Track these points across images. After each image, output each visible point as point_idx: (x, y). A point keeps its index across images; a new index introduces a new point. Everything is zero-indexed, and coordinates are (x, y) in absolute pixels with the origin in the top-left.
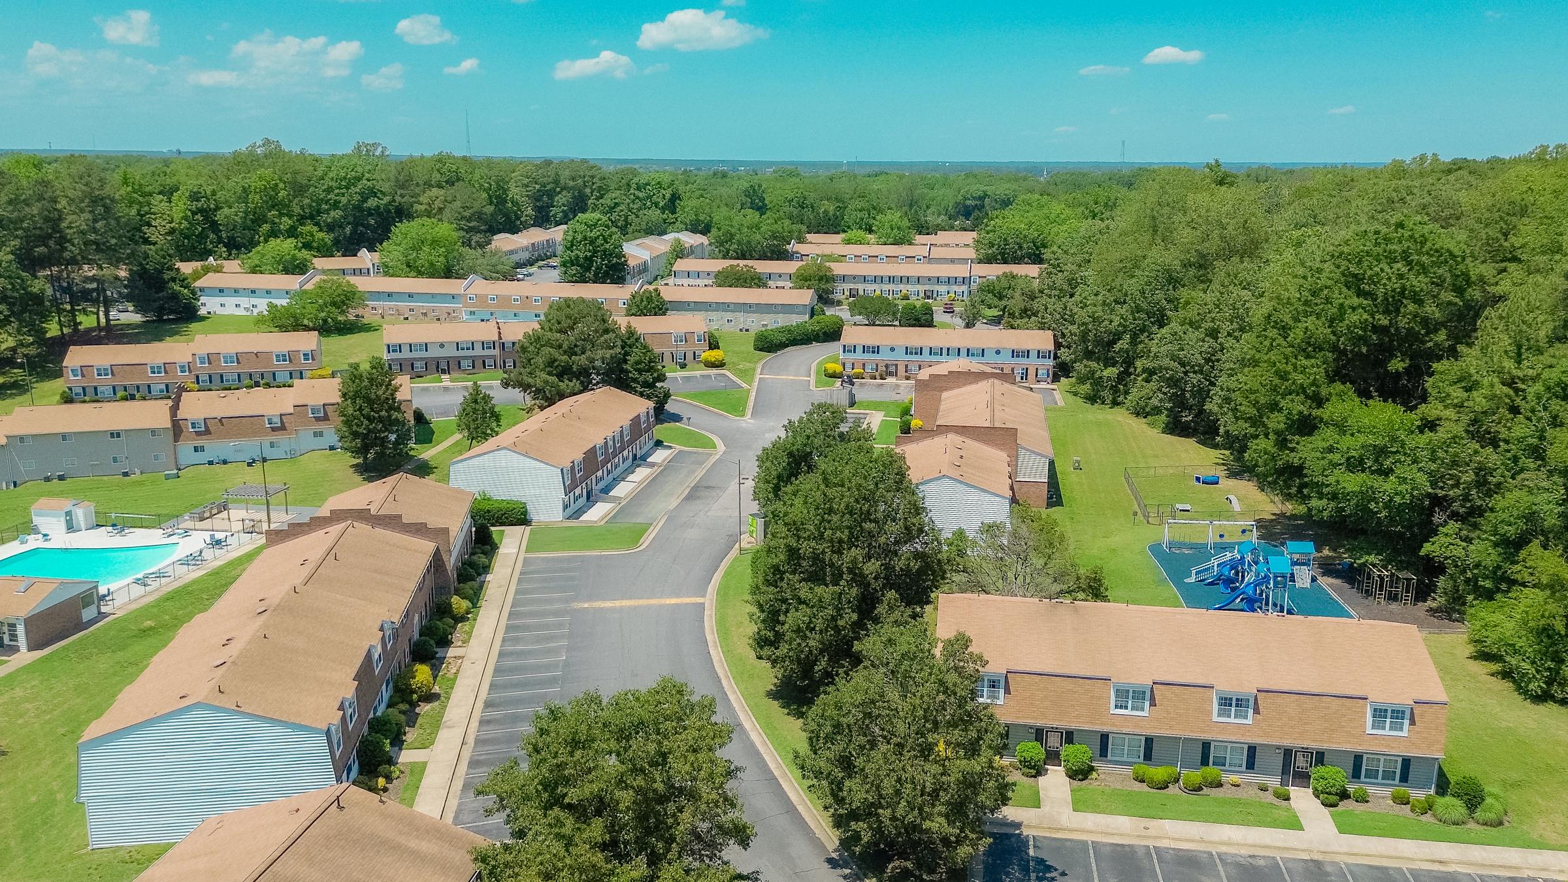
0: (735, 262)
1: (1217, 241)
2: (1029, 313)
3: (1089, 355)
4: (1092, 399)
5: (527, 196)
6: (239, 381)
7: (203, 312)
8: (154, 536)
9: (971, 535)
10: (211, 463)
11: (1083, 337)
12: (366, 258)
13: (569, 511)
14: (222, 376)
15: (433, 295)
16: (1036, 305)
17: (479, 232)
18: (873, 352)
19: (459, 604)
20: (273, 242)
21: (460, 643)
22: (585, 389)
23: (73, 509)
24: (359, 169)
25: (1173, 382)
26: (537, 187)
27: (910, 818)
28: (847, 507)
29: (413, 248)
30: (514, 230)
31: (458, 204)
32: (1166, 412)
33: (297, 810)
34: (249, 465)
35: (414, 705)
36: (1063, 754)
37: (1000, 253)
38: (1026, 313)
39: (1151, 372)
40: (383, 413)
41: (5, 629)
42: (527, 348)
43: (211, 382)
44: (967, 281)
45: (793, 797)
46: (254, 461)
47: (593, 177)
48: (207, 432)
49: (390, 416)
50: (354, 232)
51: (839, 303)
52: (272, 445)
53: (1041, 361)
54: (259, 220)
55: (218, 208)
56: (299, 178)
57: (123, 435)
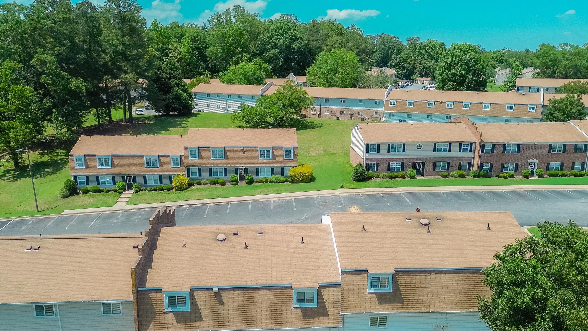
6: (226, 175)
7: (195, 110)
12: (293, 79)
14: (210, 169)
20: (240, 65)
29: (332, 70)
43: (200, 175)
50: (285, 63)
54: (231, 54)
55: (206, 48)
56: (254, 29)
57: (56, 310)
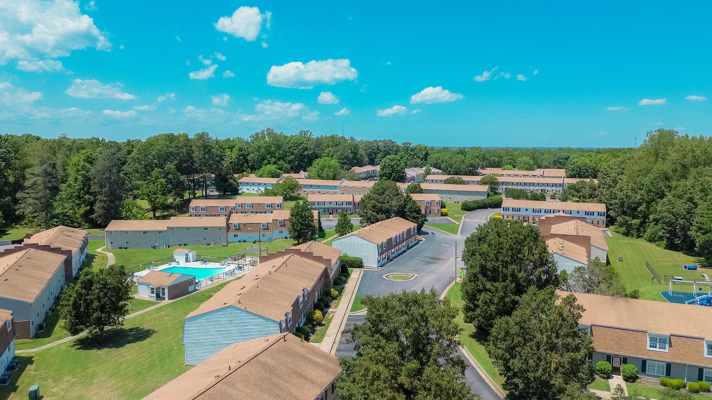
0: (453, 176)
1: (691, 158)
2: (593, 196)
3: (624, 213)
4: (627, 234)
5: (366, 154)
7: (240, 192)
8: (217, 265)
9: (569, 272)
10: (240, 241)
11: (621, 205)
12: (302, 174)
13: (380, 264)
14: (246, 213)
15: (328, 186)
16: (596, 193)
17: (347, 164)
18: (517, 211)
19: (334, 292)
20: (268, 166)
21: (334, 307)
22: (388, 217)
23: (188, 253)
24: (303, 140)
25: (670, 224)
26: (370, 150)
27: (544, 377)
28: (510, 246)
29: (321, 169)
30: (361, 166)
31: (339, 153)
32: (666, 240)
33: (268, 340)
34: (254, 243)
35: (314, 326)
36: (621, 369)
37: (577, 174)
38: (591, 196)
39: (656, 221)
40: (307, 222)
41: (161, 290)
42: (364, 201)
44: (561, 185)
45: (483, 376)
46: (256, 242)
47: (393, 146)
48: (239, 229)
49: (309, 223)
50: (299, 164)
51: (500, 194)
52: (263, 235)
53: (600, 217)
54: (263, 159)
55: (248, 154)
56: (279, 143)
57: (208, 229)
